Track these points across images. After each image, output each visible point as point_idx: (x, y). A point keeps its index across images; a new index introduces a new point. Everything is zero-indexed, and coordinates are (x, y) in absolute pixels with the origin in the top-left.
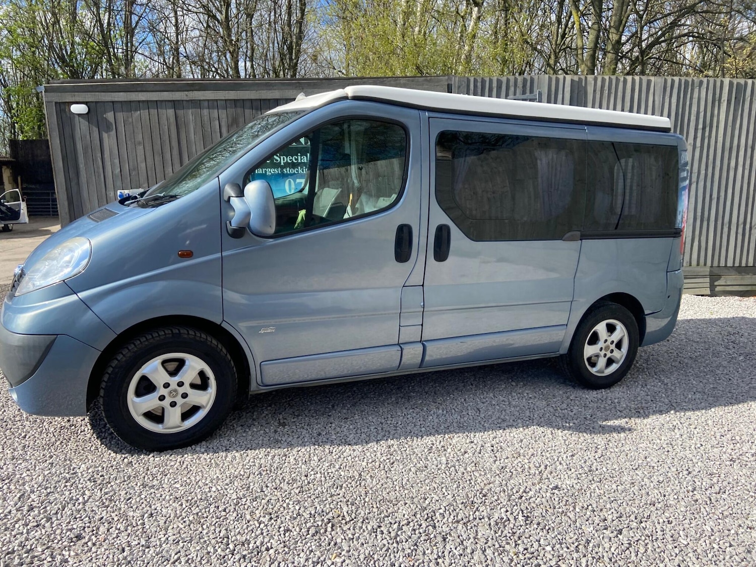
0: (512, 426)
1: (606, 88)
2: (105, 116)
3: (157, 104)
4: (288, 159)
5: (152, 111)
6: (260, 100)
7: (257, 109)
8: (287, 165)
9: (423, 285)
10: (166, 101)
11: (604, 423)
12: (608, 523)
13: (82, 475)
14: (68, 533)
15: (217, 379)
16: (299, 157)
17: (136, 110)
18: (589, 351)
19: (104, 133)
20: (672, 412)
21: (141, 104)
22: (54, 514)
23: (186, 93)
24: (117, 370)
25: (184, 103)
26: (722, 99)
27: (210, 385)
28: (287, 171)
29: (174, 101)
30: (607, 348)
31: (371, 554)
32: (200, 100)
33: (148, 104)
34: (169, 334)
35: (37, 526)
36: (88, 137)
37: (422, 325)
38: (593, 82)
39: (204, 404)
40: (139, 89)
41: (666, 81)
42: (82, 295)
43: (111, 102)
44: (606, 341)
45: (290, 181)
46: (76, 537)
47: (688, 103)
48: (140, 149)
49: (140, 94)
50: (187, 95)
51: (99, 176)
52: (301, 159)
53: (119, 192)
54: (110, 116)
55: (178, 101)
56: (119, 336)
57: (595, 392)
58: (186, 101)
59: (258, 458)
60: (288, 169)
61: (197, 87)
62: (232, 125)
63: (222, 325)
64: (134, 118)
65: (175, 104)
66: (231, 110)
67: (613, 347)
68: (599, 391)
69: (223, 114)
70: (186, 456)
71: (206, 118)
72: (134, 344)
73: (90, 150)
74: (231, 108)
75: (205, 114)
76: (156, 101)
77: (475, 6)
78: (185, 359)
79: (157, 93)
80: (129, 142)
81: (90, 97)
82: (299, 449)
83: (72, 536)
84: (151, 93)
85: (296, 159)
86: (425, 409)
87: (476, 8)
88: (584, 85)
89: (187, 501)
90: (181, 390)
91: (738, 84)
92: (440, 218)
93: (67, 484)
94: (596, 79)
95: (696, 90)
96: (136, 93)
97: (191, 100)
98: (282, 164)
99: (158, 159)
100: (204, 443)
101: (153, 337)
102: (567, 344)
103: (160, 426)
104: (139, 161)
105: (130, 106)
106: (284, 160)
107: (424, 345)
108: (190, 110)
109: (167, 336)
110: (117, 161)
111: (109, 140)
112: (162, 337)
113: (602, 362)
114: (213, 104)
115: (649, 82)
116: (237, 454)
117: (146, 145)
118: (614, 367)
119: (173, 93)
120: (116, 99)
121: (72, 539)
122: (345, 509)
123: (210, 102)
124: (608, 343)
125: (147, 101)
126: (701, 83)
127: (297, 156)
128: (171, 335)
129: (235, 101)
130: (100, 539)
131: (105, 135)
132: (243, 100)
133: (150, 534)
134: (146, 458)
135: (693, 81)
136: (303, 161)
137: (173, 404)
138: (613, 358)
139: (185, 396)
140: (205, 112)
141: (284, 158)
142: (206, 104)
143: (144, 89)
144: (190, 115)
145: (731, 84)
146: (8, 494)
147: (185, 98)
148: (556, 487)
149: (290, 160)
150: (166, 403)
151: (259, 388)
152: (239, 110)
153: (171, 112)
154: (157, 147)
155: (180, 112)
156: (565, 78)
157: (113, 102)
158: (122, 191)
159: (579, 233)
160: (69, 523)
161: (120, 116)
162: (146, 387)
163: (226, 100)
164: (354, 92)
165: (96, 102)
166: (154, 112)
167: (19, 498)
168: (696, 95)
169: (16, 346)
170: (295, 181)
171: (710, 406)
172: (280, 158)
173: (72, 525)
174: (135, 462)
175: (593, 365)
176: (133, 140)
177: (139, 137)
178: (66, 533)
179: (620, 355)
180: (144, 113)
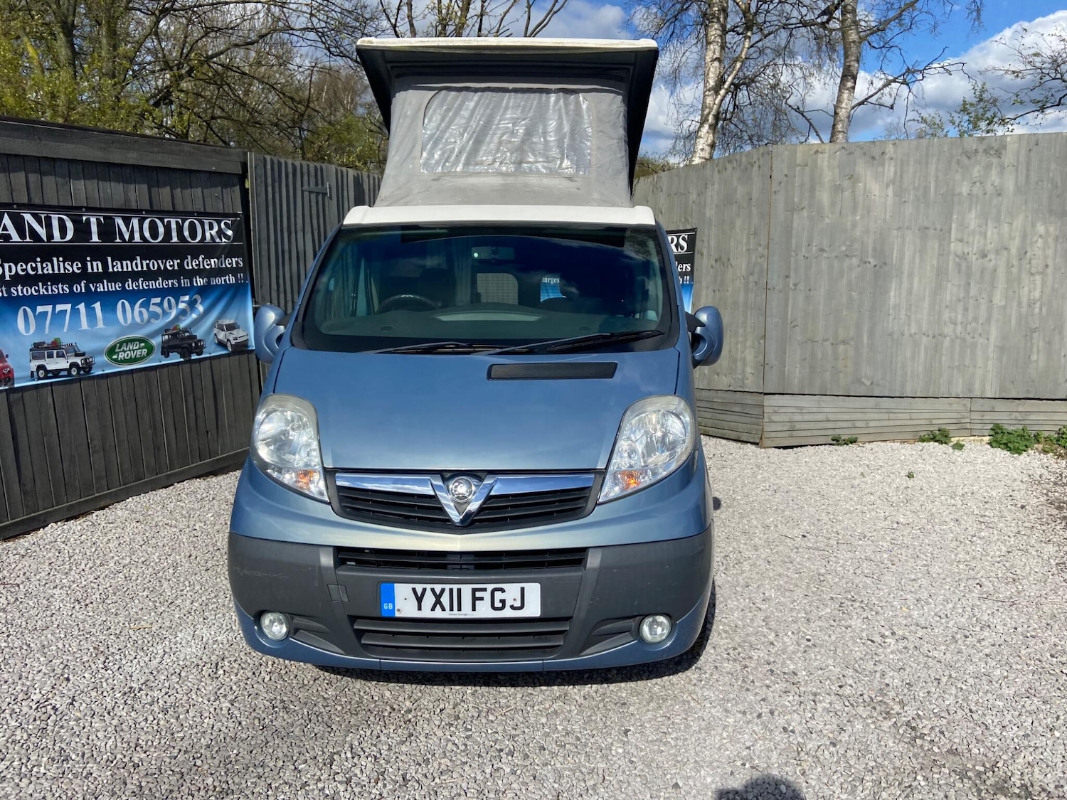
4: (19, 269)
8: (17, 280)
16: (39, 265)
28: (18, 291)
45: (25, 310)
52: (43, 268)
60: (19, 288)
85: (33, 269)
98: (8, 278)
106: (10, 271)
127: (35, 262)
136: (45, 272)
141: (10, 267)
149: (23, 270)
170: (34, 310)
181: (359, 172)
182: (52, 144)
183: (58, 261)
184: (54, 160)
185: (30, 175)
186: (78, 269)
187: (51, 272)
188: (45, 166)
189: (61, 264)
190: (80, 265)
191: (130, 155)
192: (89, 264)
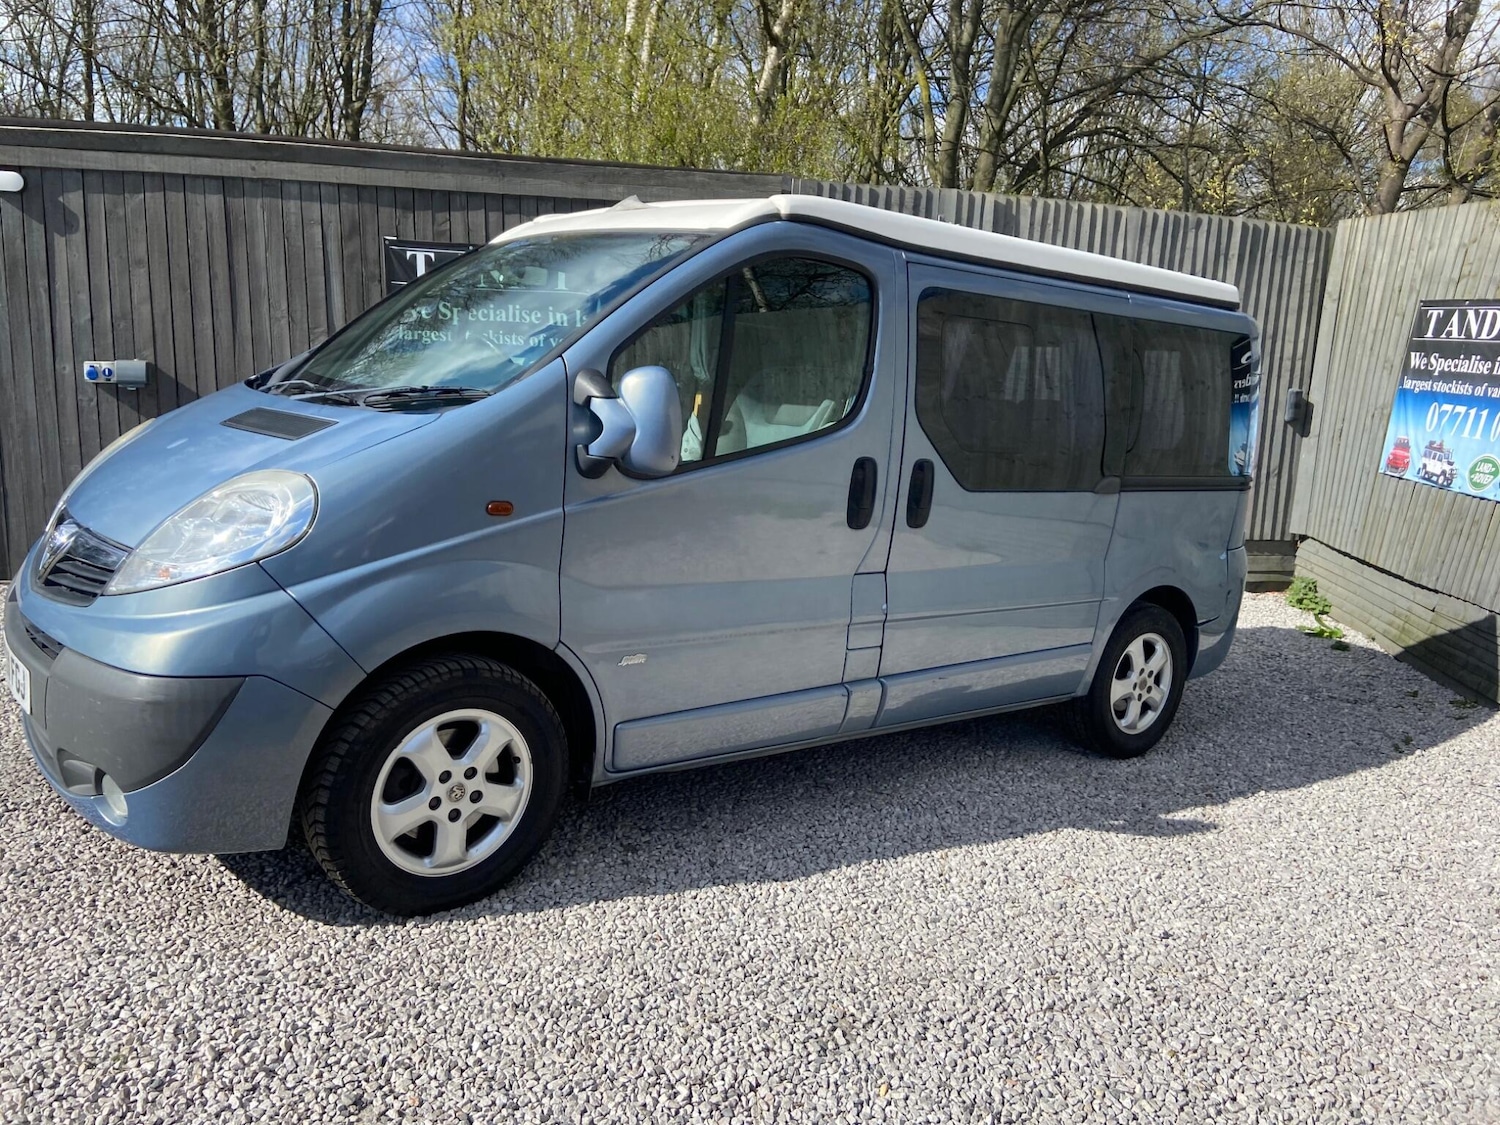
0: (1033, 831)
1: (1050, 221)
2: (61, 199)
3: (184, 181)
5: (171, 195)
6: (413, 190)
7: (405, 208)
9: (885, 572)
10: (204, 177)
11: (1170, 817)
12: (1280, 987)
13: (286, 976)
14: (332, 1098)
15: (534, 760)
16: (492, 312)
17: (136, 191)
18: (1118, 689)
19: (57, 236)
20: (1262, 793)
21: (147, 180)
22: (274, 1061)
23: (253, 163)
24: (357, 748)
25: (247, 184)
26: (1231, 253)
27: (519, 773)
29: (223, 178)
30: (1143, 683)
31: (944, 1079)
32: (282, 181)
33: (163, 181)
34: (457, 670)
35: (254, 1089)
36: (19, 242)
37: (881, 647)
38: (1030, 209)
39: (509, 811)
40: (145, 148)
41: (1145, 214)
42: (297, 592)
43: (77, 170)
44: (1142, 671)
46: (355, 1104)
47: (1177, 257)
48: (140, 275)
49: (147, 158)
50: (253, 169)
51: (40, 329)
52: (496, 315)
53: (87, 366)
54: (74, 200)
55: (233, 178)
56: (370, 676)
57: (1124, 764)
58: (252, 180)
59: (628, 915)
60: (467, 333)
61: (277, 154)
62: (350, 237)
63: (558, 651)
64: (129, 210)
65: (226, 185)
66: (350, 206)
67: (1151, 682)
68: (1131, 761)
69: (331, 212)
70: (481, 920)
71: (293, 220)
72: (392, 693)
73: (22, 272)
74: (348, 201)
75: (293, 210)
76: (184, 176)
77: (772, 45)
78: (480, 721)
79: (187, 158)
80: (114, 260)
81: (30, 157)
82: (694, 893)
83: (345, 1101)
84: (173, 158)
85: (484, 316)
86: (869, 806)
87: (774, 48)
88: (1014, 212)
89: (541, 1009)
90: (471, 786)
91: (1256, 228)
92: (920, 447)
93: (263, 996)
94: (1034, 204)
95: (1191, 235)
96: (140, 156)
97: (263, 180)
98: (455, 322)
99: (181, 298)
100: (502, 893)
101: (428, 678)
102: (1089, 678)
103: (427, 861)
104: (135, 301)
105: (120, 182)
106: (459, 314)
107: (882, 683)
108: (260, 200)
109: (455, 674)
110: (84, 297)
111: (69, 252)
112: (446, 677)
113: (1134, 708)
114: (310, 190)
115: (1118, 215)
116: (583, 912)
117: (155, 267)
118: (1151, 717)
119: (223, 161)
120: (92, 166)
121: (345, 1108)
122: (846, 1001)
123: (304, 188)
124: (1145, 675)
125: (163, 175)
126: (1199, 223)
127: (488, 307)
128: (460, 674)
129: (359, 189)
130: (410, 1102)
131: (59, 241)
132: (377, 187)
133: (507, 1082)
134: (401, 931)
135: (1187, 218)
136: (498, 319)
137: (455, 815)
138: (1150, 702)
139: (476, 797)
140: (293, 206)
141: (459, 311)
142: (295, 189)
143: (158, 149)
144: (257, 209)
145: (1245, 227)
146: (141, 1029)
147: (250, 174)
148: (1166, 935)
149: (473, 315)
150: (442, 814)
151: (605, 776)
152: (368, 208)
153: (215, 201)
154: (181, 272)
155: (237, 203)
156: (984, 198)
157: (83, 171)
158: (96, 364)
159: (1118, 480)
160: (320, 1075)
161: (98, 201)
162: (407, 781)
163: (339, 185)
164: (792, 207)
165: (43, 169)
166: (175, 197)
167: (176, 1034)
168: (1190, 243)
169: (148, 703)
171: (1308, 779)
172: (452, 312)
173: (331, 1080)
174: (384, 939)
175: (1121, 714)
176: (125, 255)
177: (140, 250)
178: (327, 1097)
179: (1160, 695)
180: (154, 199)
181: (1013, 198)
182: (518, 180)
183: (514, 309)
184: (520, 198)
185: (490, 214)
186: (537, 319)
187: (504, 320)
188: (509, 205)
189: (517, 312)
190: (539, 315)
191: (613, 190)
192: (551, 314)
